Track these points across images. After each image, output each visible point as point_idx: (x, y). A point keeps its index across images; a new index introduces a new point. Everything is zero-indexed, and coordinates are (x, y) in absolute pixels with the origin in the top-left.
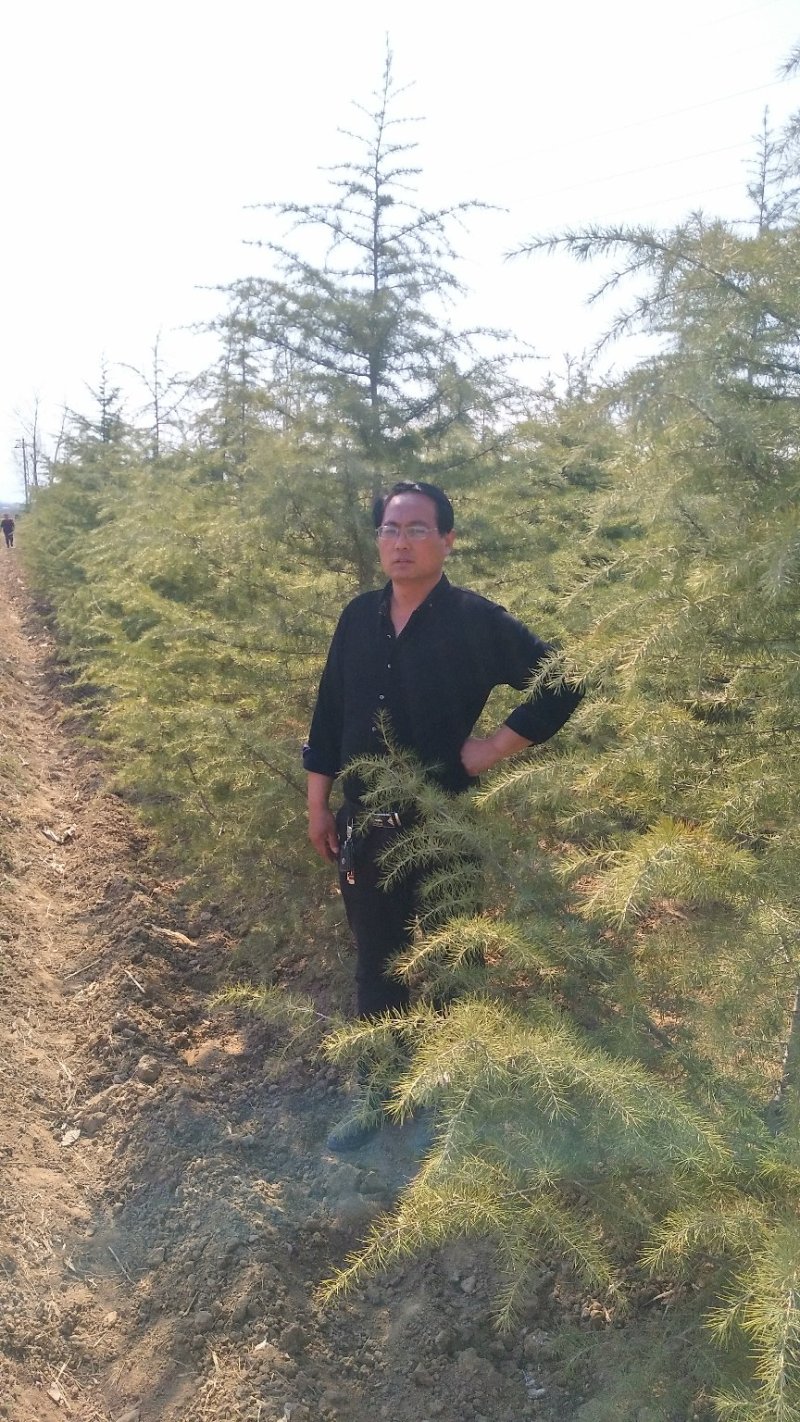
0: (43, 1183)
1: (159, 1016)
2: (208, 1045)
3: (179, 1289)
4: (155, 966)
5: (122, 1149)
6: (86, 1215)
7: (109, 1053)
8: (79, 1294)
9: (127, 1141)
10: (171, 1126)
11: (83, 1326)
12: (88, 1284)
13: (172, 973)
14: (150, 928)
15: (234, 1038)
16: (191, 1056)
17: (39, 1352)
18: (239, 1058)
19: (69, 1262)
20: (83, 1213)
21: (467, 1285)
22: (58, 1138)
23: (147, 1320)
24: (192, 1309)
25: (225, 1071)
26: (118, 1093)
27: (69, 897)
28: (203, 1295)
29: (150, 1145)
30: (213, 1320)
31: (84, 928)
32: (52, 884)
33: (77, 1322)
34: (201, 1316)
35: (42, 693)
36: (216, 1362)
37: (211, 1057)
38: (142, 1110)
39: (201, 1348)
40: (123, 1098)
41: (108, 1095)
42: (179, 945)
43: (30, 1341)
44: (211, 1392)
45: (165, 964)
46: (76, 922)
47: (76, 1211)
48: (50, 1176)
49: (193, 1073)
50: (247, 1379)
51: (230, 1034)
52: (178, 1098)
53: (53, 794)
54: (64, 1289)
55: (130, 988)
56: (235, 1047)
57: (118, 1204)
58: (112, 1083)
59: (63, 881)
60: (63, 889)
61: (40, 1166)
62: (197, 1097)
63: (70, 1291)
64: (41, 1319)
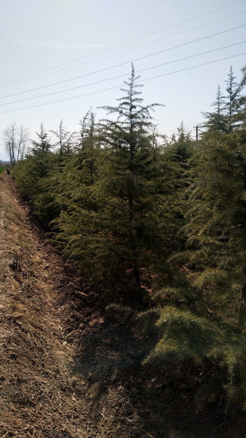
0: (61, 354)
1: (81, 313)
2: (95, 320)
3: (98, 376)
4: (78, 301)
5: (79, 345)
6: (72, 361)
7: (71, 323)
8: (74, 378)
9: (80, 344)
10: (90, 340)
11: (77, 385)
12: (76, 376)
13: (82, 303)
14: (75, 291)
15: (101, 319)
16: (91, 324)
17: (68, 390)
18: (103, 324)
19: (71, 371)
20: (72, 360)
21: (166, 374)
22: (62, 343)
23: (92, 383)
24: (102, 381)
25: (100, 327)
26: (75, 332)
27: (51, 283)
28: (104, 377)
29: (86, 344)
30: (108, 382)
31: (56, 291)
32: (45, 280)
33: (76, 384)
34: (105, 382)
35: (29, 224)
36: (110, 391)
37: (96, 323)
38: (82, 336)
39: (106, 388)
40: (77, 334)
41: (73, 333)
42: (82, 295)
43: (66, 388)
44: (110, 397)
45: (80, 300)
46: (54, 290)
47: (70, 360)
48: (62, 352)
49: (93, 328)
50: (118, 394)
51: (100, 318)
52: (91, 334)
53: (39, 254)
54: (71, 377)
55: (73, 307)
56: (101, 321)
57: (80, 358)
58: (73, 330)
59: (48, 279)
60: (48, 281)
61: (59, 350)
62: (95, 333)
63: (72, 378)
64: (67, 383)
